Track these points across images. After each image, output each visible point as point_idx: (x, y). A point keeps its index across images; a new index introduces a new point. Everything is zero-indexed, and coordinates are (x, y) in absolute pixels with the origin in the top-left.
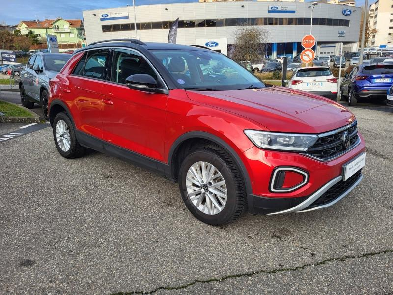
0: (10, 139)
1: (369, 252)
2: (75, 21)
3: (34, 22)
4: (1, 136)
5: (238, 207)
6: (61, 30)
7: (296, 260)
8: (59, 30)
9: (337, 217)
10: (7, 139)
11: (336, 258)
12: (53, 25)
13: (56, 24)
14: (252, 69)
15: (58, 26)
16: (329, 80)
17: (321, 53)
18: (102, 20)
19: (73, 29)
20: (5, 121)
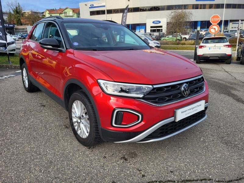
0: (6, 78)
1: (189, 178)
2: (76, 9)
3: (53, 10)
4: (2, 77)
5: (96, 135)
6: (68, 15)
7: (128, 179)
8: (66, 15)
9: (179, 147)
10: (4, 78)
11: (159, 181)
12: (63, 12)
13: (65, 11)
14: (181, 38)
15: (66, 12)
16: (225, 45)
17: (232, 28)
18: (90, 8)
19: (74, 14)
20: (11, 67)
